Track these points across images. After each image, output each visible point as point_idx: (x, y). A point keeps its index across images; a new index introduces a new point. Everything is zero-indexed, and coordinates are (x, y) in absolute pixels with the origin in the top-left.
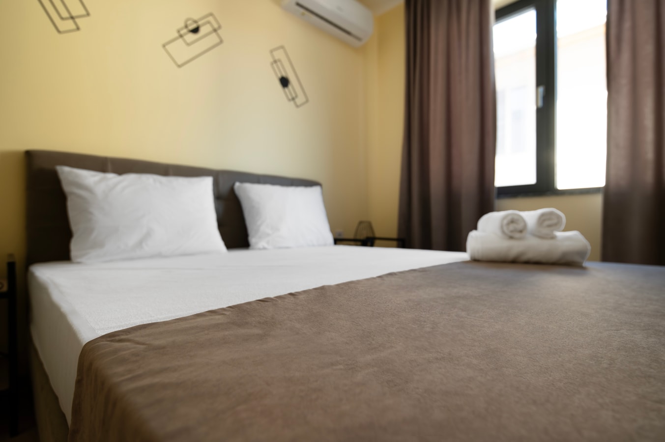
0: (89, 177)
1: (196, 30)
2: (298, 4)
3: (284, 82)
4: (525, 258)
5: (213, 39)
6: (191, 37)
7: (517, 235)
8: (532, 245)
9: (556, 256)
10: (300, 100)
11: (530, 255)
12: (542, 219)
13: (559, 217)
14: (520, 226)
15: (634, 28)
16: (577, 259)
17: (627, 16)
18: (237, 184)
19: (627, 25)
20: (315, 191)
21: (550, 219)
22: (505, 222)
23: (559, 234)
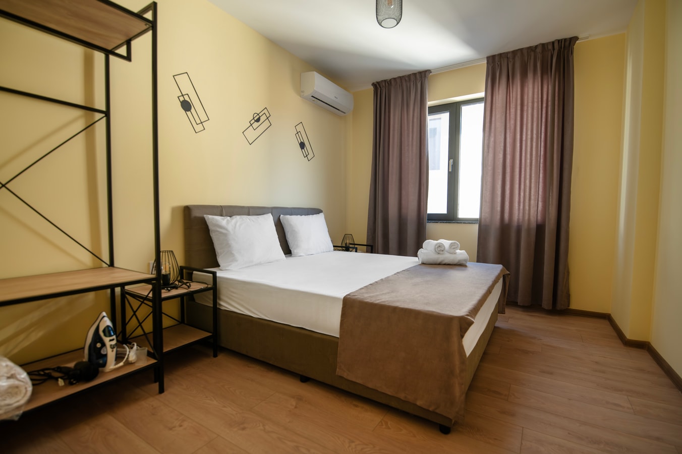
0: (222, 221)
1: (258, 120)
2: (312, 96)
3: (302, 145)
4: (444, 263)
5: (267, 124)
6: (256, 125)
7: (441, 252)
8: (447, 257)
9: (456, 262)
10: (309, 157)
11: (446, 261)
12: (451, 245)
13: (458, 244)
14: (442, 249)
15: (495, 142)
16: (464, 263)
17: (492, 134)
18: (282, 216)
19: (492, 139)
20: (321, 217)
21: (454, 245)
22: (436, 247)
23: (458, 251)
